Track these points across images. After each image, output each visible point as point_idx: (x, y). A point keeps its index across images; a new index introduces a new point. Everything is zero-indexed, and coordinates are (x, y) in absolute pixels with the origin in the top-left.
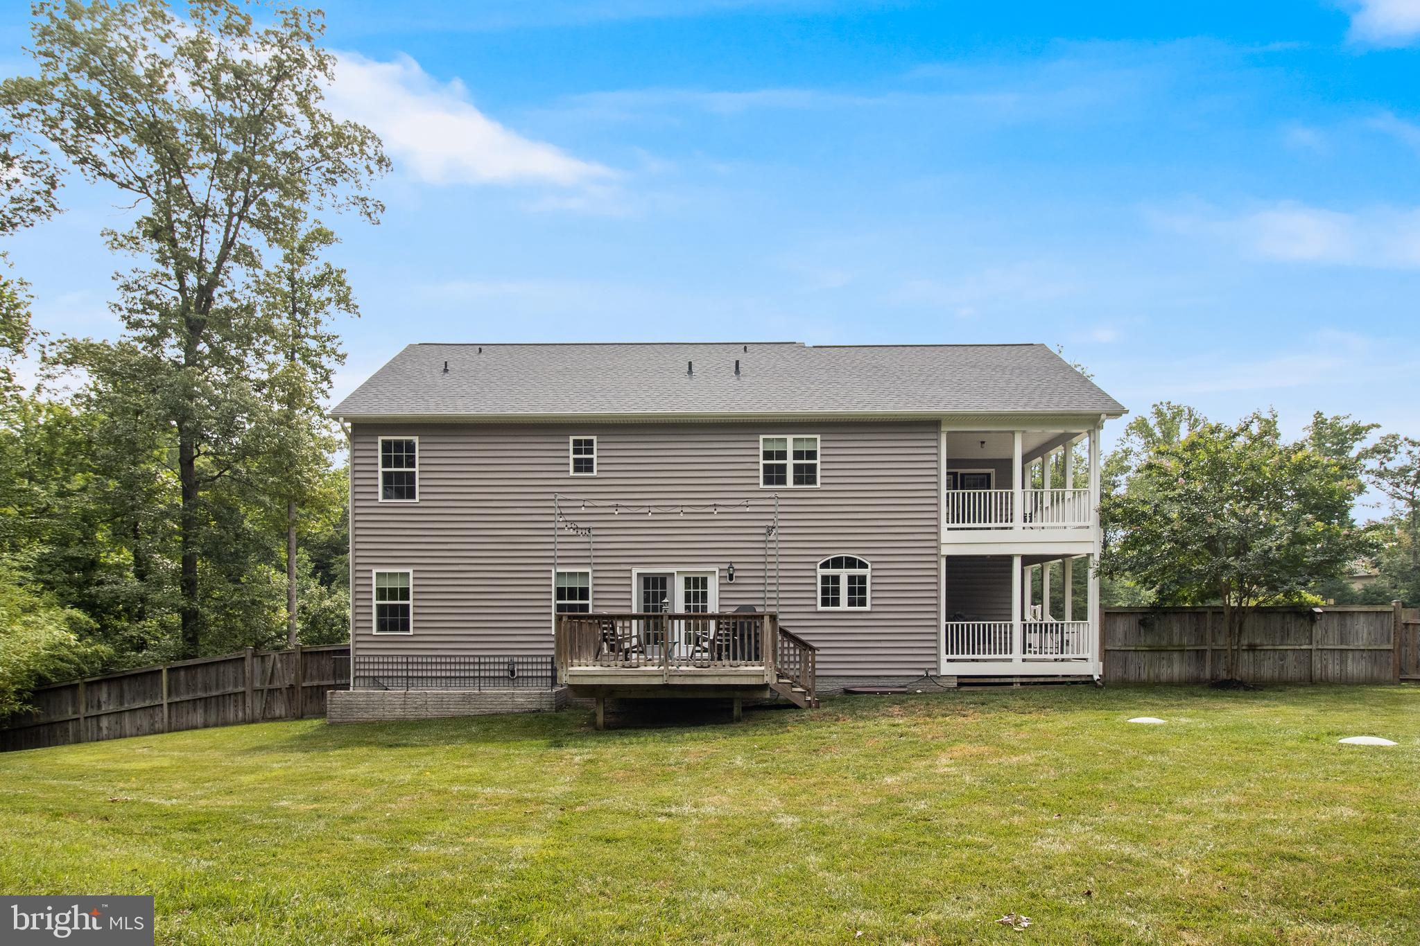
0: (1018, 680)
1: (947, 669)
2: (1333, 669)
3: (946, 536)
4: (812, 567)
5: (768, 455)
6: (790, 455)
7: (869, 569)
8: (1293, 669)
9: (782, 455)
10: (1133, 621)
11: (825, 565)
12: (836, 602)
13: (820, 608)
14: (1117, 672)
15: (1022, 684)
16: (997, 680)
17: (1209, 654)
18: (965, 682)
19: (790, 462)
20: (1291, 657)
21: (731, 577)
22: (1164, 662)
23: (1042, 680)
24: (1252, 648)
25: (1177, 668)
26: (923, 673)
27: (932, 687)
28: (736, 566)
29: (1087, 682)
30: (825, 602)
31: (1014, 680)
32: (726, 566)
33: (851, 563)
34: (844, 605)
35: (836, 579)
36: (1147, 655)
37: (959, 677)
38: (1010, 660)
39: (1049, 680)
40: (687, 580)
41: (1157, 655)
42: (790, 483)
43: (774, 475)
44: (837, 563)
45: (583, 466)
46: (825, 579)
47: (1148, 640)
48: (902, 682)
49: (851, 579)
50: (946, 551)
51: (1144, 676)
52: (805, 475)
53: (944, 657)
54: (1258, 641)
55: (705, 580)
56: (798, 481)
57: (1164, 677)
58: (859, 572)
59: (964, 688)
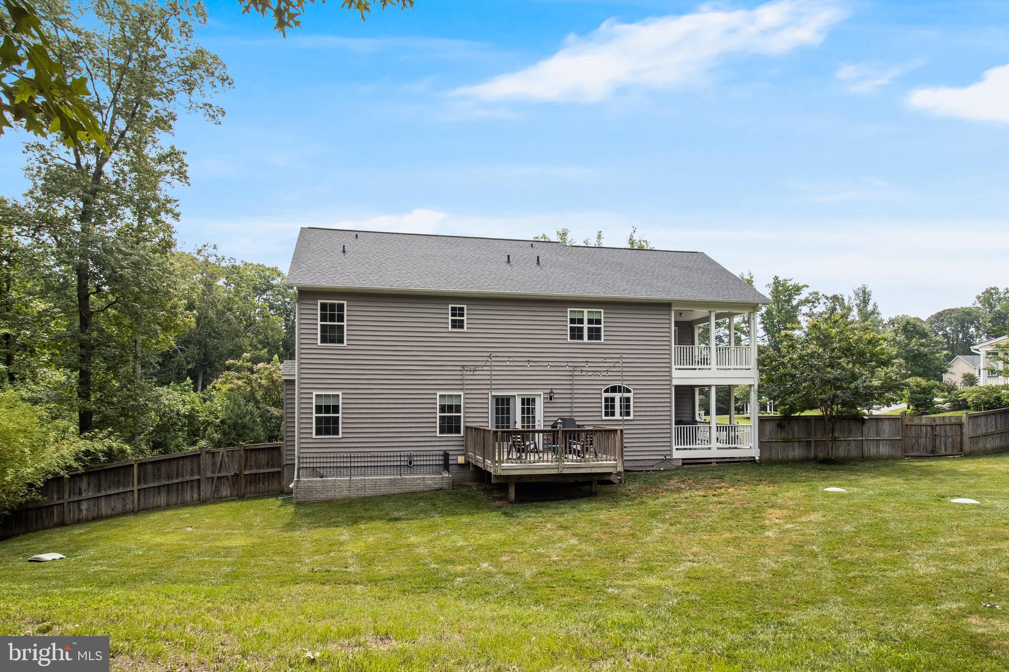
0: (715, 460)
1: (677, 455)
2: (873, 451)
3: (675, 373)
4: (599, 392)
5: (573, 321)
6: (586, 321)
7: (632, 393)
8: (854, 452)
9: (581, 321)
10: (774, 424)
11: (606, 391)
12: (613, 414)
13: (604, 418)
14: (767, 455)
15: (717, 463)
16: (703, 461)
17: (813, 443)
18: (686, 462)
19: (586, 326)
20: (853, 444)
21: (551, 398)
22: (790, 448)
23: (727, 460)
24: (834, 439)
25: (796, 452)
26: (662, 457)
27: (669, 466)
28: (555, 391)
29: (752, 460)
30: (607, 414)
31: (713, 461)
32: (548, 391)
33: (622, 389)
34: (617, 416)
35: (613, 400)
36: (782, 444)
37: (683, 459)
38: (710, 449)
39: (732, 460)
40: (523, 400)
41: (787, 444)
42: (586, 339)
43: (576, 334)
44: (614, 389)
45: (458, 324)
46: (606, 399)
47: (783, 435)
48: (651, 463)
49: (622, 399)
50: (675, 382)
51: (780, 457)
52: (595, 334)
53: (674, 447)
55: (534, 400)
56: (590, 338)
57: (790, 457)
58: (626, 395)
59: (685, 466)
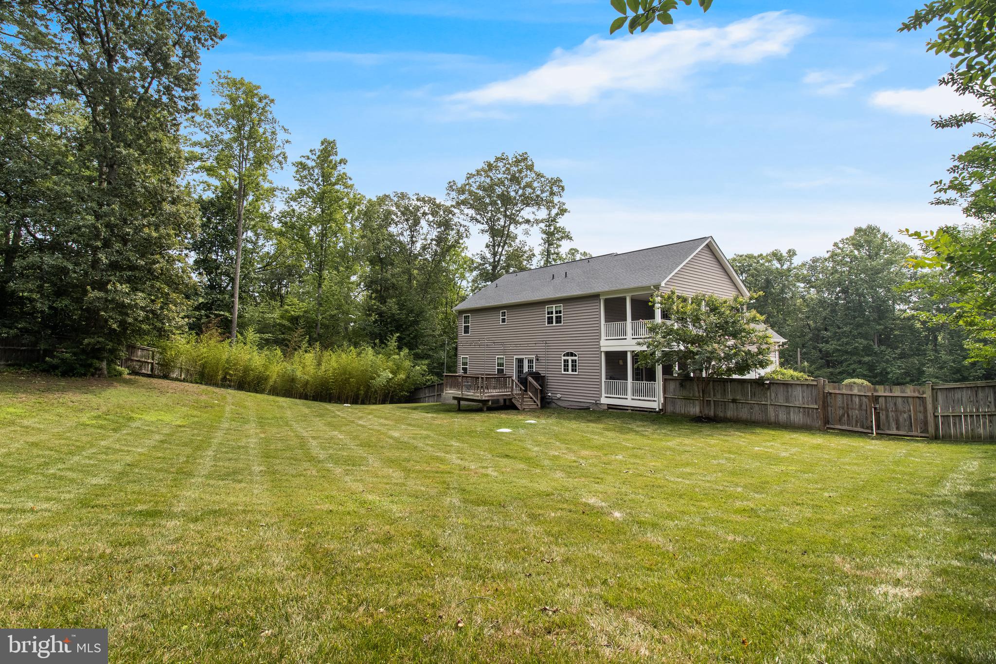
1: (604, 401)
2: (782, 417)
3: (603, 342)
4: (560, 356)
5: (548, 313)
6: (554, 312)
7: (577, 357)
8: (757, 415)
9: (552, 313)
10: (678, 383)
11: (564, 355)
12: (568, 370)
13: (563, 372)
14: (670, 409)
16: (622, 407)
17: (712, 403)
18: (610, 407)
19: (554, 315)
20: (757, 408)
21: (537, 360)
22: (692, 405)
23: (638, 409)
24: (734, 401)
26: (595, 401)
27: (596, 408)
28: (539, 356)
29: (651, 411)
30: (565, 371)
31: (629, 408)
32: (537, 356)
33: (572, 354)
34: (570, 372)
35: (568, 360)
36: (683, 400)
37: (608, 404)
38: (627, 399)
39: (641, 409)
40: (528, 361)
41: (688, 401)
42: (554, 324)
43: (550, 321)
44: (568, 354)
45: (504, 321)
46: (565, 360)
47: (685, 393)
48: (588, 405)
49: (572, 361)
50: (603, 349)
51: (683, 411)
52: (559, 320)
53: (604, 395)
54: (738, 398)
55: (533, 361)
56: (557, 322)
57: (692, 413)
58: (574, 358)
59: (610, 410)
